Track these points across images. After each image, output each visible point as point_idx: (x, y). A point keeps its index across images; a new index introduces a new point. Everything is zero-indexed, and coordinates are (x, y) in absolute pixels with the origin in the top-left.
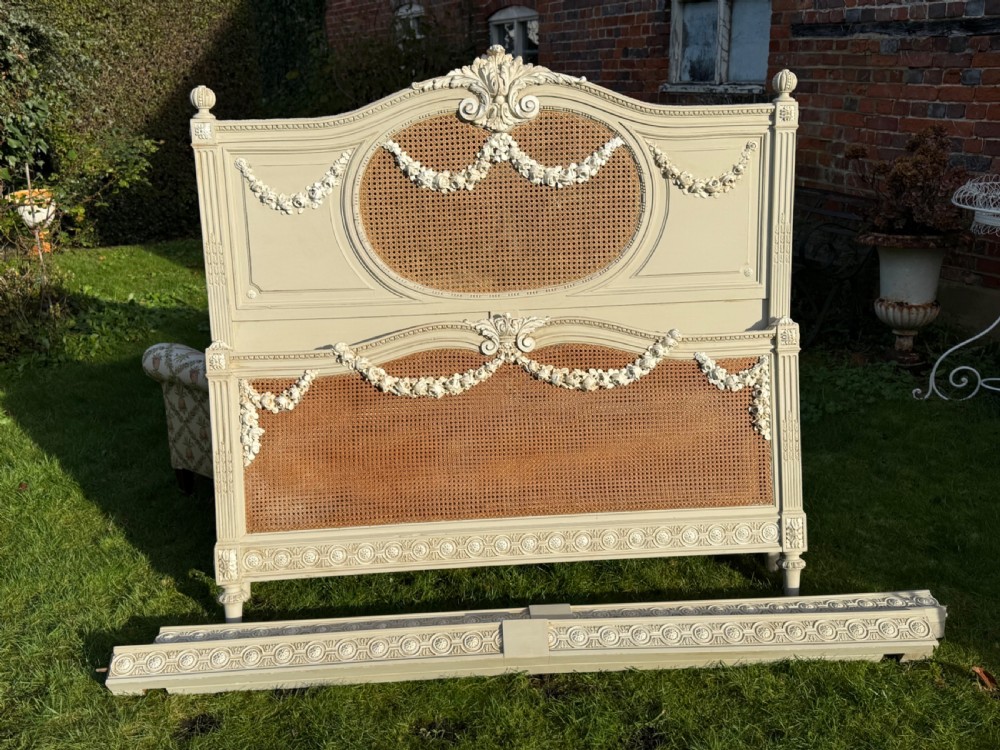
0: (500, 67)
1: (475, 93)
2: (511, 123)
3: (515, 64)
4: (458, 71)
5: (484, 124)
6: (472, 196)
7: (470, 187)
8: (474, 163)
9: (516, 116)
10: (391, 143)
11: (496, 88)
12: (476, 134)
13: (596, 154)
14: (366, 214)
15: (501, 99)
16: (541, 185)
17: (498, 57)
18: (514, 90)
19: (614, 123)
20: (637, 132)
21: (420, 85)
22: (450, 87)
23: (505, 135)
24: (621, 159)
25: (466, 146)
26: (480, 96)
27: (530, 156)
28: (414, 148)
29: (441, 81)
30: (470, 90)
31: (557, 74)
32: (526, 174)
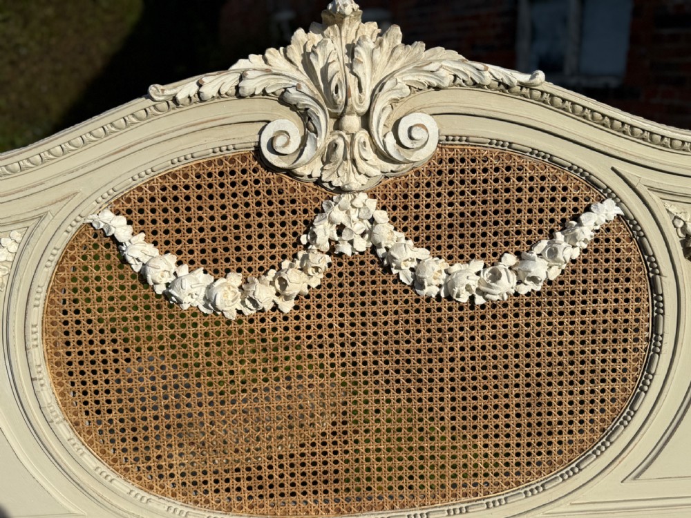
0: (351, 50)
1: (294, 107)
2: (375, 172)
3: (385, 43)
4: (255, 60)
5: (316, 174)
6: (292, 323)
7: (287, 307)
8: (295, 256)
9: (385, 156)
10: (108, 216)
11: (341, 97)
12: (299, 194)
13: (559, 236)
14: (58, 364)
15: (352, 122)
16: (438, 297)
17: (345, 27)
18: (382, 101)
19: (600, 169)
20: (651, 188)
21: (169, 90)
22: (238, 94)
23: (363, 197)
24: (613, 245)
25: (277, 219)
26: (305, 115)
27: (416, 239)
28: (161, 226)
29: (214, 83)
30: (283, 100)
31: (480, 66)
32: (406, 278)
